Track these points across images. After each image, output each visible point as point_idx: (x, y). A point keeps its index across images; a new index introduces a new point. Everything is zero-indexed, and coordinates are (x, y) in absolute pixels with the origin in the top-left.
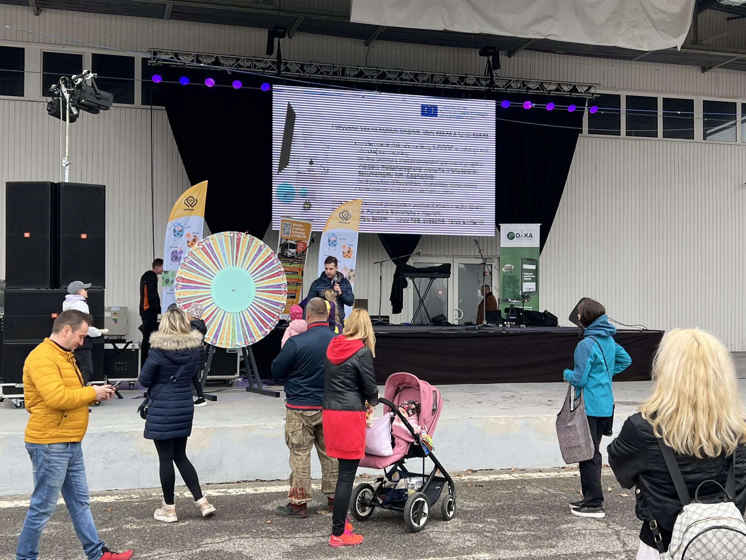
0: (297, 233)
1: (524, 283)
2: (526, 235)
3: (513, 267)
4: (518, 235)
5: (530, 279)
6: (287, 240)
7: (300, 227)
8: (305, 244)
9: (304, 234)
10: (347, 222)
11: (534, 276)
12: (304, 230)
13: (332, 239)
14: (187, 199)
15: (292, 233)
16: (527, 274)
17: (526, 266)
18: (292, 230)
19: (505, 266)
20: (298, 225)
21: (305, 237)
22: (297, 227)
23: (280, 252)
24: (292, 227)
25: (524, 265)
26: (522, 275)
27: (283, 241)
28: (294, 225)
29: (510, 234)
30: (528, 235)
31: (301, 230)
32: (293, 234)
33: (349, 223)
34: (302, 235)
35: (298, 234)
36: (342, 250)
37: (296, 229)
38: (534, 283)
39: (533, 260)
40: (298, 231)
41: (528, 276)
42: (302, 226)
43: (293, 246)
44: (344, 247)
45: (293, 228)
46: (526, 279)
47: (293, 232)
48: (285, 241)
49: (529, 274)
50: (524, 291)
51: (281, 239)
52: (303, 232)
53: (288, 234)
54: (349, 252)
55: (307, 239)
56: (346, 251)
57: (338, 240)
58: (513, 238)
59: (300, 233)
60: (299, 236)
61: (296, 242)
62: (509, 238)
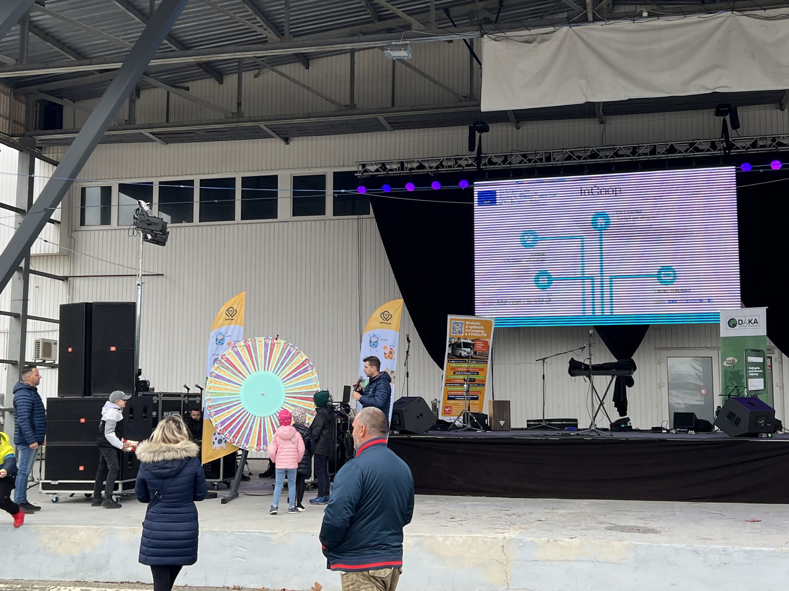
0: (473, 331)
1: (749, 380)
2: (750, 321)
3: (736, 361)
4: (741, 322)
5: (757, 374)
6: (459, 339)
7: (477, 325)
8: (486, 343)
9: (483, 332)
10: (388, 322)
11: (762, 371)
12: (482, 328)
13: (374, 340)
14: (228, 310)
15: (465, 332)
16: (753, 368)
17: (751, 359)
18: (465, 328)
19: (727, 359)
20: (472, 323)
21: (485, 335)
22: (472, 325)
23: (450, 352)
24: (466, 325)
25: (749, 358)
26: (747, 370)
27: (453, 341)
28: (467, 323)
29: (732, 321)
30: (753, 322)
31: (478, 327)
32: (468, 333)
33: (390, 324)
34: (480, 333)
35: (475, 333)
36: (384, 351)
37: (471, 327)
38: (762, 380)
39: (759, 351)
40: (473, 329)
41: (754, 371)
42: (480, 324)
43: (466, 345)
44: (385, 348)
45: (467, 327)
46: (752, 374)
47: (466, 330)
48: (456, 340)
49: (755, 368)
50: (751, 388)
51: (450, 339)
52: (482, 330)
53: (460, 333)
54: (391, 353)
55: (489, 337)
56: (387, 352)
57: (380, 341)
58: (734, 326)
59: (478, 331)
60: (476, 334)
61: (472, 341)
62: (730, 326)
